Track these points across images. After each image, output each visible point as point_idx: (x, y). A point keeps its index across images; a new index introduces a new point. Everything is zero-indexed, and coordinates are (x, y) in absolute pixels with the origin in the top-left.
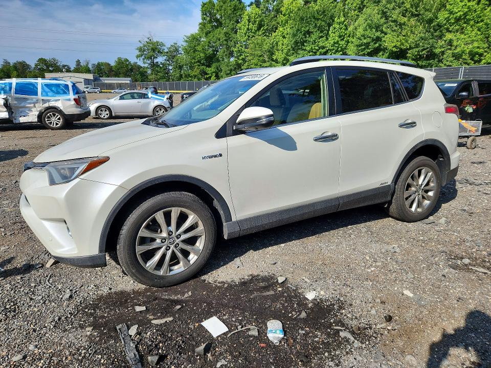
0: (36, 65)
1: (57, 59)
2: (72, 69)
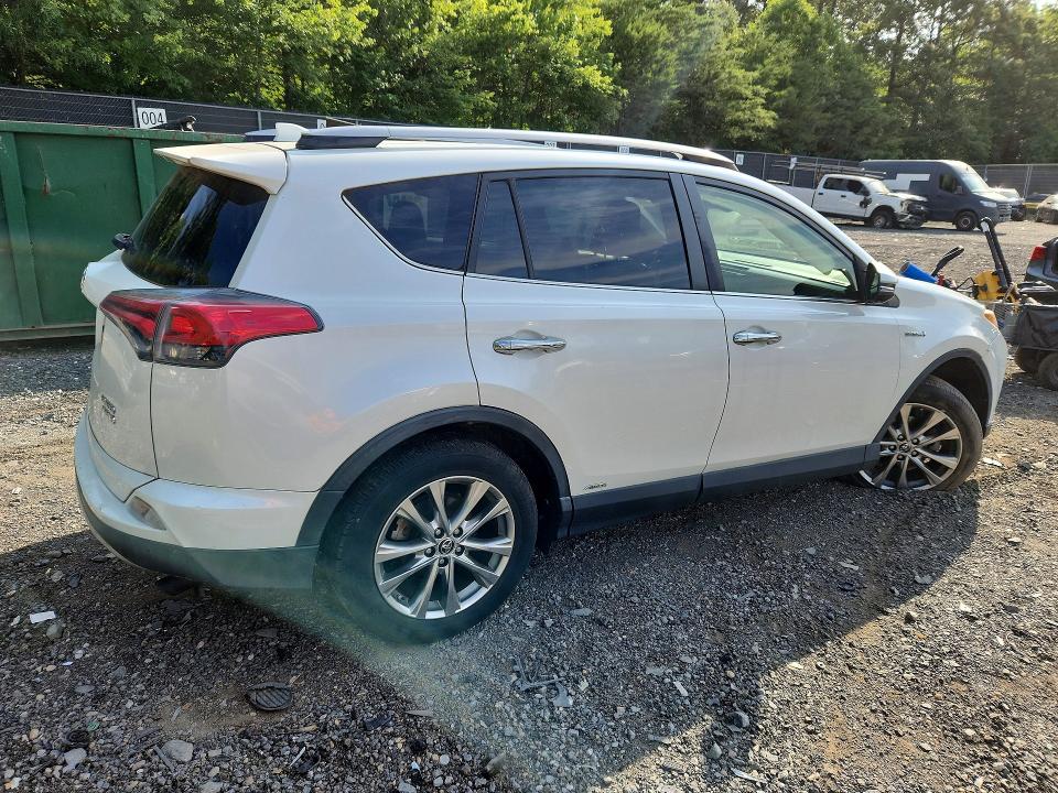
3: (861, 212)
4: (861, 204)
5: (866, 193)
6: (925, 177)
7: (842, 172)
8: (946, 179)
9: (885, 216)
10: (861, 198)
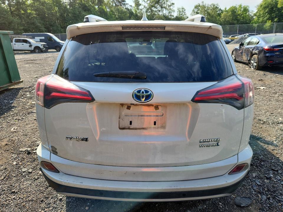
3: (30, 49)
4: (29, 46)
5: (30, 43)
6: (43, 38)
7: (19, 37)
8: (48, 38)
9: (38, 49)
10: (29, 44)
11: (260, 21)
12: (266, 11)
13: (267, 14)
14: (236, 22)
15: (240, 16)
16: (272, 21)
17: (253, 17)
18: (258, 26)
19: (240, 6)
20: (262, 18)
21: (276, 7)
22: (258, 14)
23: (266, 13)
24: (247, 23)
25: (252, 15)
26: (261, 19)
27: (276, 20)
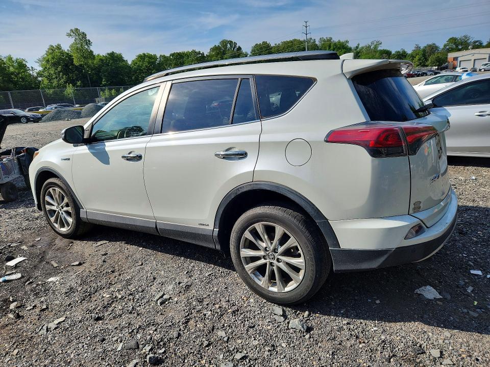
0: (445, 46)
1: (469, 35)
2: (485, 44)
11: (54, 85)
12: (59, 69)
13: (61, 74)
14: (11, 86)
15: (16, 76)
16: (73, 86)
17: (36, 78)
18: (54, 93)
19: (10, 59)
20: (55, 80)
21: (72, 64)
22: (46, 74)
23: (60, 72)
24: (33, 88)
25: (35, 75)
26: (55, 82)
27: (79, 83)
